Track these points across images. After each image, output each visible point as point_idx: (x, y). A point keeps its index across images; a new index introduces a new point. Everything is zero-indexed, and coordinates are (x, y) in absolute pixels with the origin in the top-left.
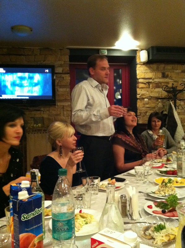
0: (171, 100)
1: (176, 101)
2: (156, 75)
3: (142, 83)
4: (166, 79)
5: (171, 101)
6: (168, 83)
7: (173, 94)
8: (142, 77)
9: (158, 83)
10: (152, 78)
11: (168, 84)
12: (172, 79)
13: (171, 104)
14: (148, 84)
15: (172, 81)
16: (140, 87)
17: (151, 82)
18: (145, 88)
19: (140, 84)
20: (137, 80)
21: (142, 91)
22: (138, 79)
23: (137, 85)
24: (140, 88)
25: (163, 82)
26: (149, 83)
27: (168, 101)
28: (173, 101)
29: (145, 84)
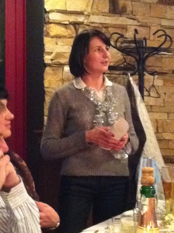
0: (132, 72)
1: (144, 75)
2: (94, 5)
3: (59, 24)
4: (121, 18)
5: (131, 75)
6: (124, 28)
7: (138, 58)
8: (58, 8)
9: (101, 26)
10: (86, 13)
11: (124, 31)
12: (134, 19)
14: (75, 28)
15: (136, 23)
16: (52, 34)
17: (82, 23)
18: (64, 37)
19: (52, 25)
20: (46, 15)
21: (57, 44)
22: (49, 12)
23: (45, 29)
24: (52, 37)
25: (115, 26)
26: (77, 26)
27: (124, 74)
29: (67, 28)
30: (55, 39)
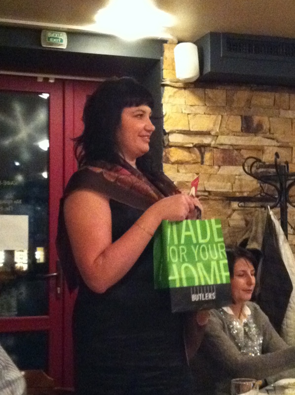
0: (272, 204)
1: (287, 207)
2: (224, 122)
3: (181, 147)
4: (256, 138)
5: (271, 208)
6: (261, 149)
7: (278, 185)
8: (180, 128)
9: (231, 148)
10: (213, 133)
11: (261, 153)
12: (273, 139)
13: (273, 217)
14: (200, 151)
15: (274, 143)
16: (173, 159)
17: (209, 145)
18: (188, 163)
19: (173, 149)
20: (165, 137)
21: (178, 171)
22: (168, 134)
23: (164, 154)
24: (173, 163)
25: (248, 148)
26: (203, 149)
27: (262, 207)
28: (278, 209)
29: (190, 152)
30: (176, 166)
